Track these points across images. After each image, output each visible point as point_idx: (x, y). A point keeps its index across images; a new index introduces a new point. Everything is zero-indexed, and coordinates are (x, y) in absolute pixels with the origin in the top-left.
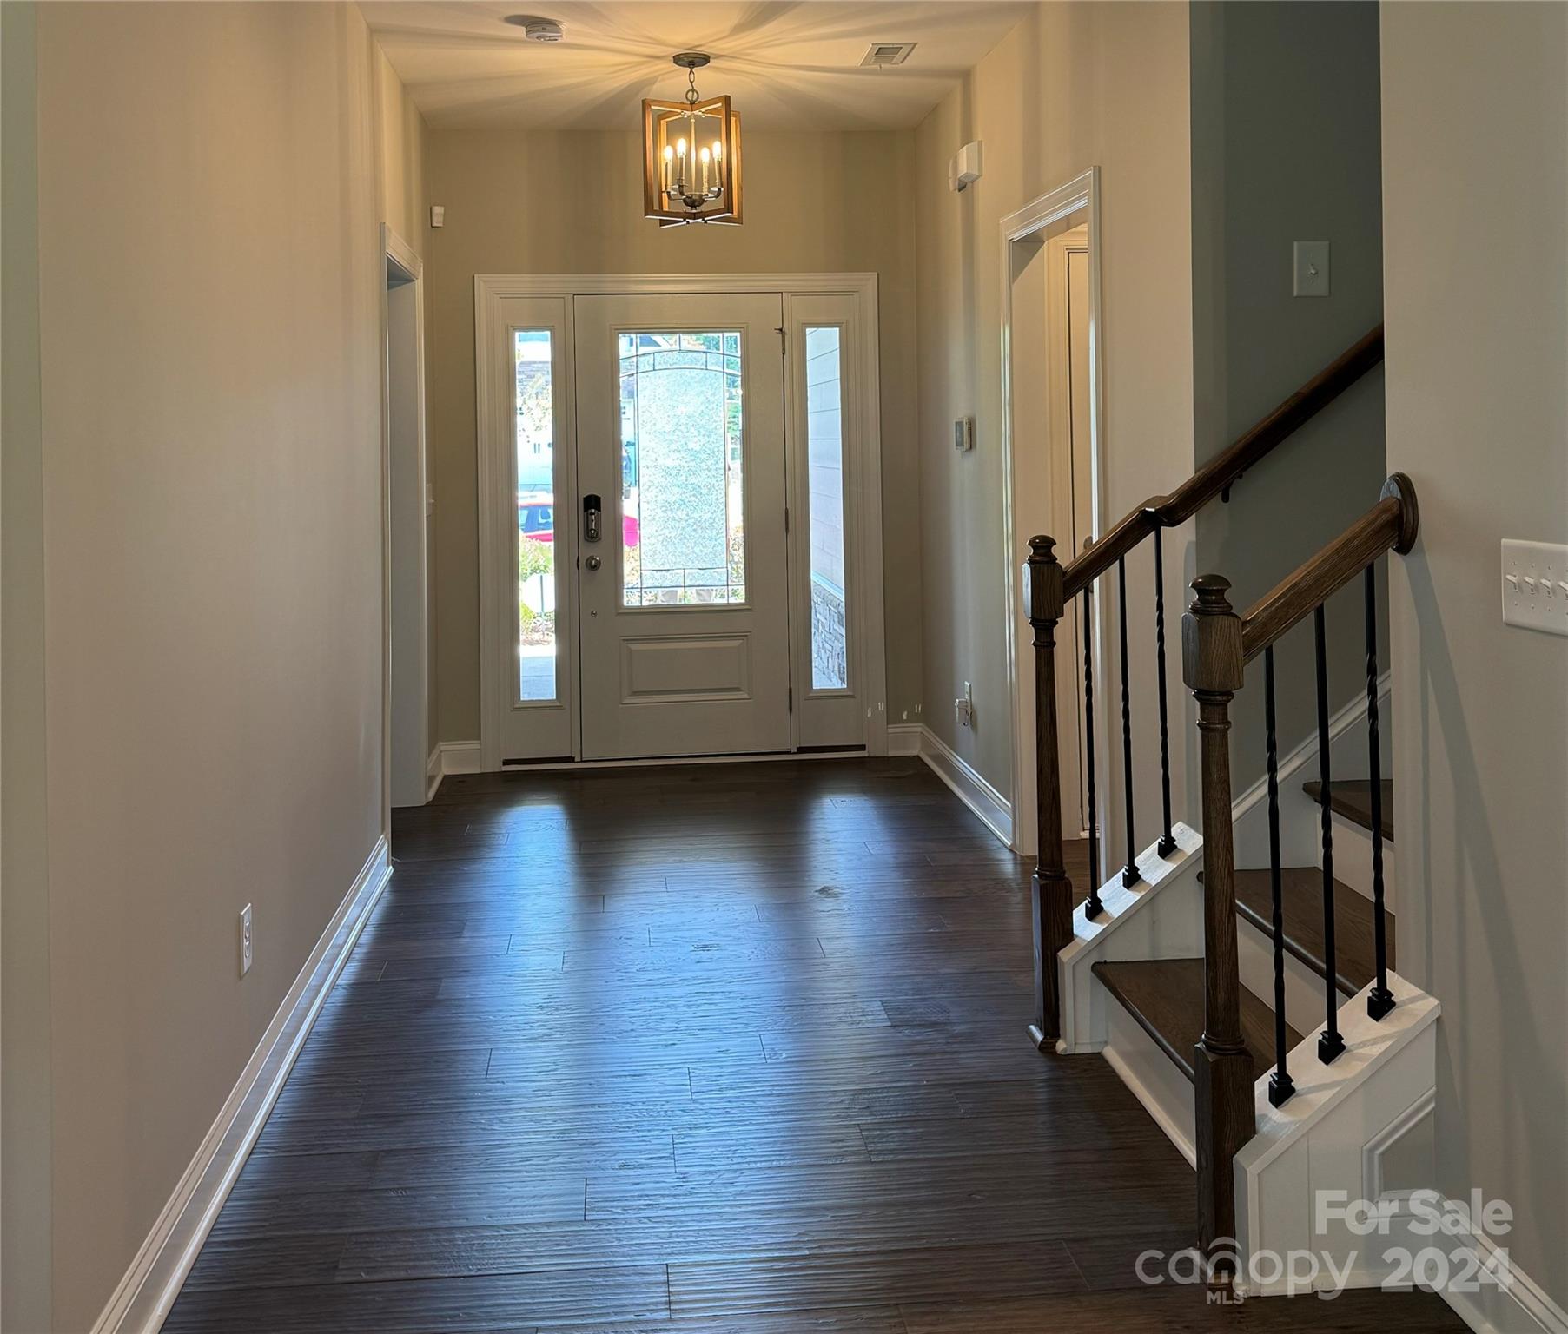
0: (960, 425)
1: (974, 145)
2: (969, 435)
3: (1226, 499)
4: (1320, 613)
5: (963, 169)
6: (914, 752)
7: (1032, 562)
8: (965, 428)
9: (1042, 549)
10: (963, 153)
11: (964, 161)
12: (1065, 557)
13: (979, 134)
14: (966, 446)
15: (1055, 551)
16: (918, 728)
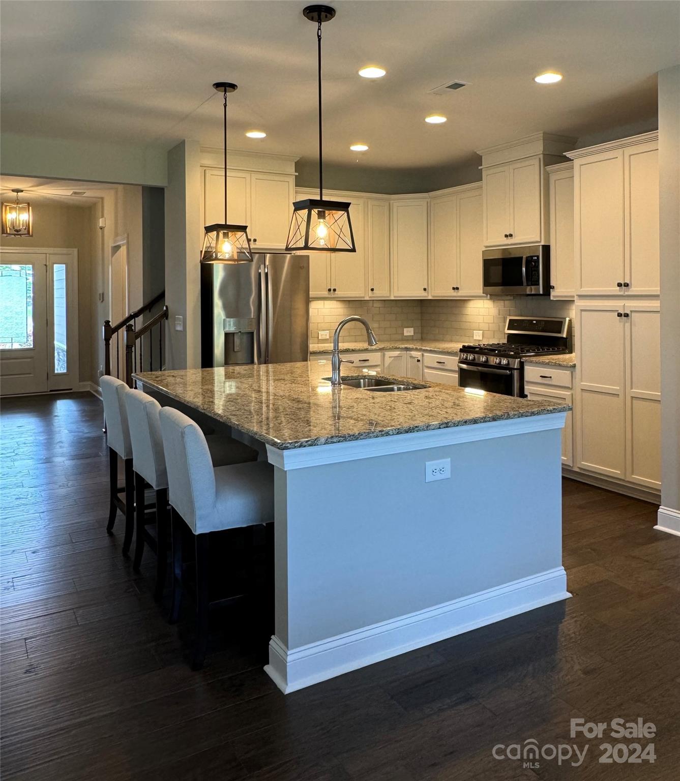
0: (100, 294)
1: (103, 219)
2: (103, 297)
3: (150, 311)
4: (151, 330)
5: (101, 225)
6: (88, 390)
7: (105, 326)
8: (101, 295)
9: (107, 323)
10: (101, 220)
11: (101, 223)
12: (113, 325)
13: (105, 216)
14: (102, 300)
15: (110, 323)
16: (89, 383)
